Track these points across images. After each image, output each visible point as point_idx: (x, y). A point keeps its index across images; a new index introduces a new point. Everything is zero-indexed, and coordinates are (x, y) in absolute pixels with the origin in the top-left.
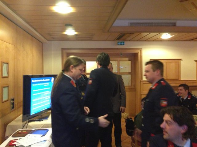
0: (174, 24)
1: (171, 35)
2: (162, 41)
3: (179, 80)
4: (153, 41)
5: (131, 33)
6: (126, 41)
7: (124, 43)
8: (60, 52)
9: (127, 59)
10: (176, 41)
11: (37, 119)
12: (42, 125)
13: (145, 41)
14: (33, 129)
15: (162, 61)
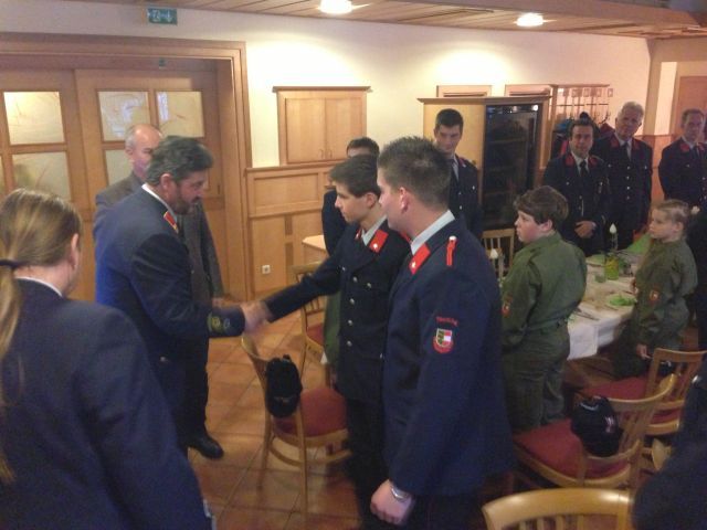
4: (284, 15)
6: (182, 7)
7: (174, 13)
9: (186, 82)
15: (314, 93)
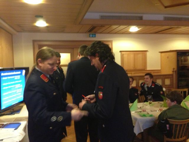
0: (141, 18)
1: (139, 28)
2: (130, 33)
3: (146, 70)
4: (123, 33)
5: (102, 26)
6: (97, 33)
7: (95, 35)
8: (32, 44)
10: (143, 33)
11: (8, 113)
12: (14, 118)
13: (115, 33)
14: (5, 123)
15: (131, 53)
